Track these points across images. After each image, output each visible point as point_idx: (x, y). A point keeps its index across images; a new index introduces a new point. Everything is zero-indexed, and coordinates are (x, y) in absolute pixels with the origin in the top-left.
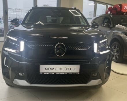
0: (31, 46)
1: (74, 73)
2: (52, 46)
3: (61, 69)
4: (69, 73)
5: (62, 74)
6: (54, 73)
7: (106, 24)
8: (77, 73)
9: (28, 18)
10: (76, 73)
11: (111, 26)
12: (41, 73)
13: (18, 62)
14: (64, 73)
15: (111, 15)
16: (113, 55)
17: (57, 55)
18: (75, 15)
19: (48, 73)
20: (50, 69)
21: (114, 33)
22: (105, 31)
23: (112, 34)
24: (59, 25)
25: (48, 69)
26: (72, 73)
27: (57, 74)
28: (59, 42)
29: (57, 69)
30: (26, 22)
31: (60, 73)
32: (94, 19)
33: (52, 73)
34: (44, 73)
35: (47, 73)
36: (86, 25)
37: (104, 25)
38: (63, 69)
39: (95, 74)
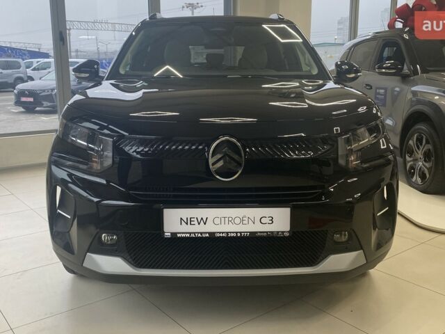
0: (135, 151)
1: (272, 232)
2: (201, 147)
3: (231, 220)
4: (256, 232)
5: (235, 235)
6: (209, 233)
7: (388, 63)
8: (283, 232)
9: (129, 56)
10: (278, 232)
11: (406, 70)
12: (168, 235)
13: (96, 200)
14: (241, 233)
15: (406, 33)
16: (412, 168)
17: (218, 177)
18: (282, 41)
19: (190, 233)
20: (196, 222)
21: (414, 93)
22: (386, 89)
23: (410, 96)
24: (226, 76)
25: (189, 221)
26: (267, 232)
27: (218, 235)
28: (224, 135)
29: (217, 221)
30: (122, 72)
31: (227, 233)
32: (350, 49)
33: (201, 233)
34: (179, 235)
35: (188, 235)
36: (315, 72)
37: (380, 68)
38: (237, 221)
39: (341, 235)
